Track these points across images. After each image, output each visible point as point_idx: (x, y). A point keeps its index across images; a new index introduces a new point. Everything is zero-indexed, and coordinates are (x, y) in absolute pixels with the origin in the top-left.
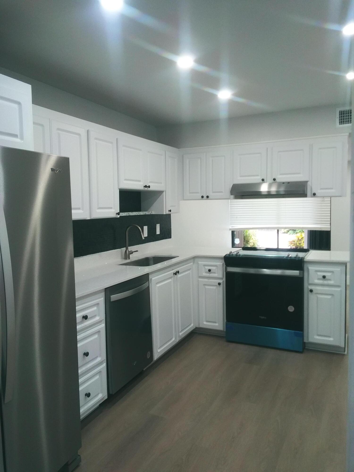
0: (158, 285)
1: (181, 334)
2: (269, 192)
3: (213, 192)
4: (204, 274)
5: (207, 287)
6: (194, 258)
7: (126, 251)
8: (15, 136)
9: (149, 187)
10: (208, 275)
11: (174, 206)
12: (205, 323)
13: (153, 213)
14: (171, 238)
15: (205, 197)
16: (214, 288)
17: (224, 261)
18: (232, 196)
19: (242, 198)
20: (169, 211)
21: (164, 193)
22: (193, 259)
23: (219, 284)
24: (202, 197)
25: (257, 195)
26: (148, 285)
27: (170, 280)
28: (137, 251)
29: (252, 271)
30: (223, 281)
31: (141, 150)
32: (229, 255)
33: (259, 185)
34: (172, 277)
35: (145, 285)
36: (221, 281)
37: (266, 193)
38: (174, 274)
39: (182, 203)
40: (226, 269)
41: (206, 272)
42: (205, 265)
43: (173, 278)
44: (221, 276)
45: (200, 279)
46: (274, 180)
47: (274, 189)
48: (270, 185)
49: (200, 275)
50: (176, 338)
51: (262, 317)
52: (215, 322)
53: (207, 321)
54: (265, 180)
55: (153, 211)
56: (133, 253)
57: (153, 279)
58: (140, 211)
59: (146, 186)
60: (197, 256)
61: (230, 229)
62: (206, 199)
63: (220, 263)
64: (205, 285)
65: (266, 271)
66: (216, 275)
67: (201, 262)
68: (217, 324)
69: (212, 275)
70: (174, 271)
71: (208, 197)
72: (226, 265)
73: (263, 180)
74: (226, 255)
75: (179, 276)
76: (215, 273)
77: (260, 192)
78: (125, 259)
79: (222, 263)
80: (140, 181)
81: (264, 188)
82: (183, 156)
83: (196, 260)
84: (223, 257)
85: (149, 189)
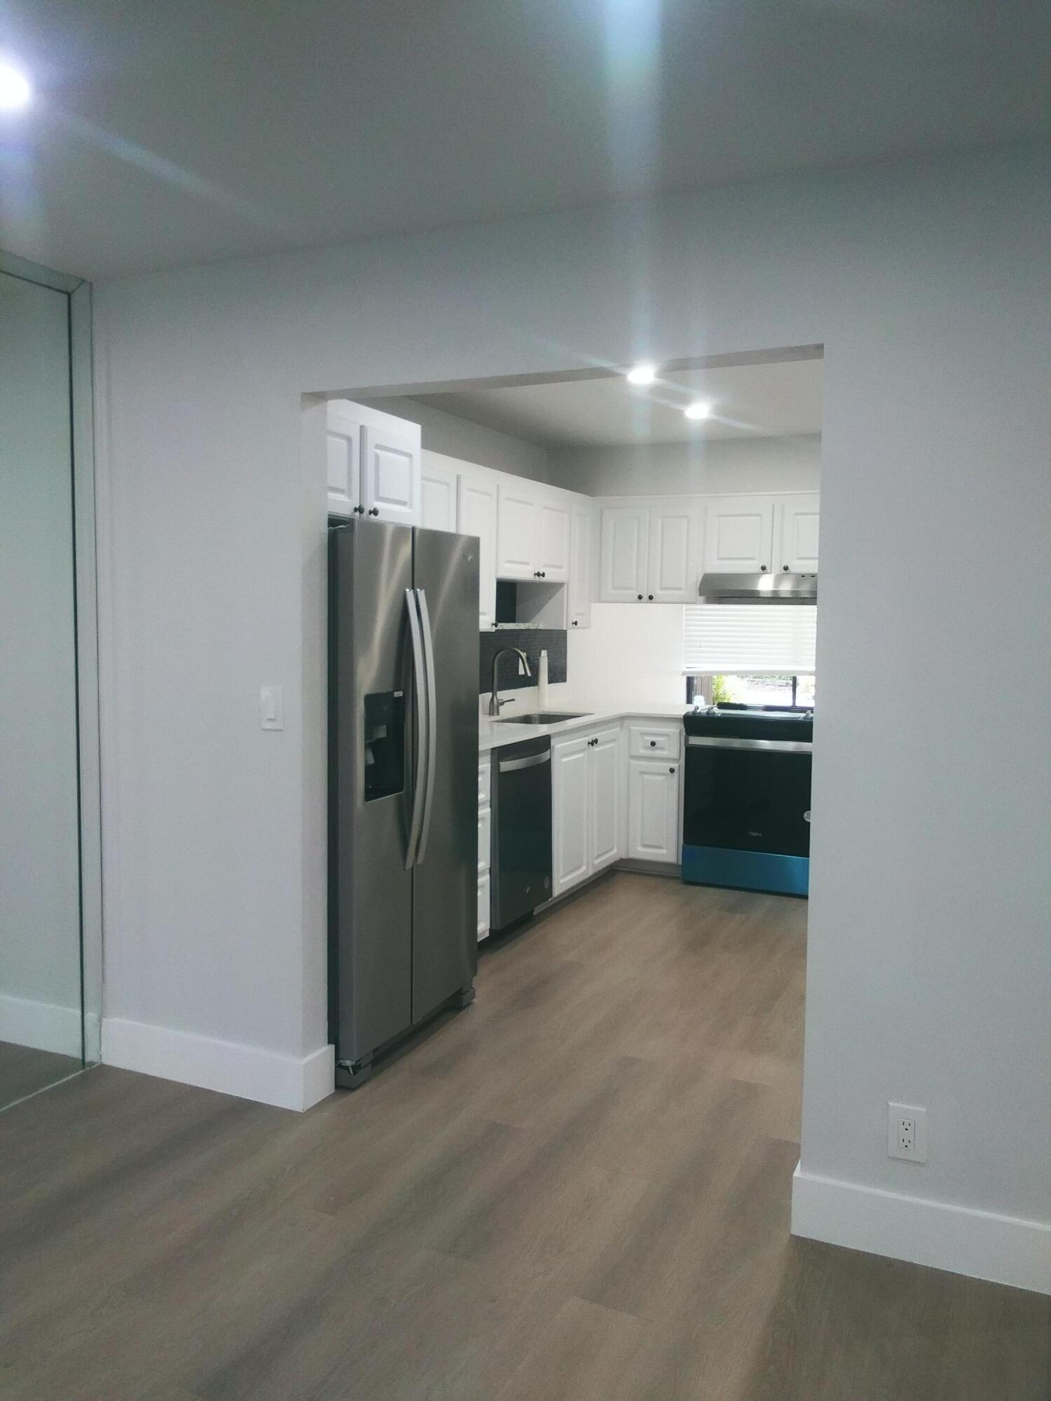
0: (564, 760)
1: (596, 862)
2: (774, 592)
3: (662, 589)
4: (642, 752)
5: (646, 777)
6: (623, 719)
7: (492, 699)
8: (404, 504)
9: (543, 575)
10: (649, 753)
11: (582, 614)
12: (640, 849)
13: (541, 627)
14: (565, 681)
15: (645, 598)
16: (661, 778)
17: (683, 725)
18: (702, 598)
19: (720, 603)
20: (573, 623)
21: (566, 586)
22: (619, 723)
23: (672, 771)
24: (640, 597)
25: (751, 597)
26: (549, 757)
27: (582, 755)
28: (513, 700)
29: (737, 743)
30: (679, 765)
31: (531, 504)
32: (694, 713)
33: (754, 577)
34: (585, 749)
35: (545, 756)
36: (675, 766)
37: (770, 595)
38: (589, 743)
39: (597, 607)
40: (686, 740)
41: (646, 748)
42: (643, 734)
43: (586, 752)
44: (675, 754)
45: (633, 762)
46: (786, 568)
47: (786, 588)
48: (778, 580)
49: (633, 754)
50: (588, 867)
51: (755, 834)
52: (660, 847)
53: (645, 846)
54: (768, 568)
55: (541, 622)
56: (505, 704)
57: (557, 746)
58: (514, 622)
59: (538, 574)
60: (628, 715)
61: (683, 674)
62: (647, 602)
63: (676, 730)
64: (642, 773)
65: (766, 745)
66: (665, 753)
67: (637, 728)
68: (664, 851)
69: (657, 753)
70: (590, 738)
71: (651, 598)
72: (686, 731)
73: (764, 568)
74: (686, 714)
75: (597, 749)
76: (662, 749)
77: (758, 592)
78: (490, 714)
79: (678, 730)
80: (527, 564)
81: (765, 585)
82: (601, 511)
83: (627, 722)
84: (682, 717)
85: (542, 579)
